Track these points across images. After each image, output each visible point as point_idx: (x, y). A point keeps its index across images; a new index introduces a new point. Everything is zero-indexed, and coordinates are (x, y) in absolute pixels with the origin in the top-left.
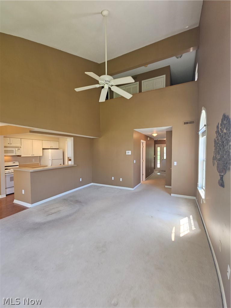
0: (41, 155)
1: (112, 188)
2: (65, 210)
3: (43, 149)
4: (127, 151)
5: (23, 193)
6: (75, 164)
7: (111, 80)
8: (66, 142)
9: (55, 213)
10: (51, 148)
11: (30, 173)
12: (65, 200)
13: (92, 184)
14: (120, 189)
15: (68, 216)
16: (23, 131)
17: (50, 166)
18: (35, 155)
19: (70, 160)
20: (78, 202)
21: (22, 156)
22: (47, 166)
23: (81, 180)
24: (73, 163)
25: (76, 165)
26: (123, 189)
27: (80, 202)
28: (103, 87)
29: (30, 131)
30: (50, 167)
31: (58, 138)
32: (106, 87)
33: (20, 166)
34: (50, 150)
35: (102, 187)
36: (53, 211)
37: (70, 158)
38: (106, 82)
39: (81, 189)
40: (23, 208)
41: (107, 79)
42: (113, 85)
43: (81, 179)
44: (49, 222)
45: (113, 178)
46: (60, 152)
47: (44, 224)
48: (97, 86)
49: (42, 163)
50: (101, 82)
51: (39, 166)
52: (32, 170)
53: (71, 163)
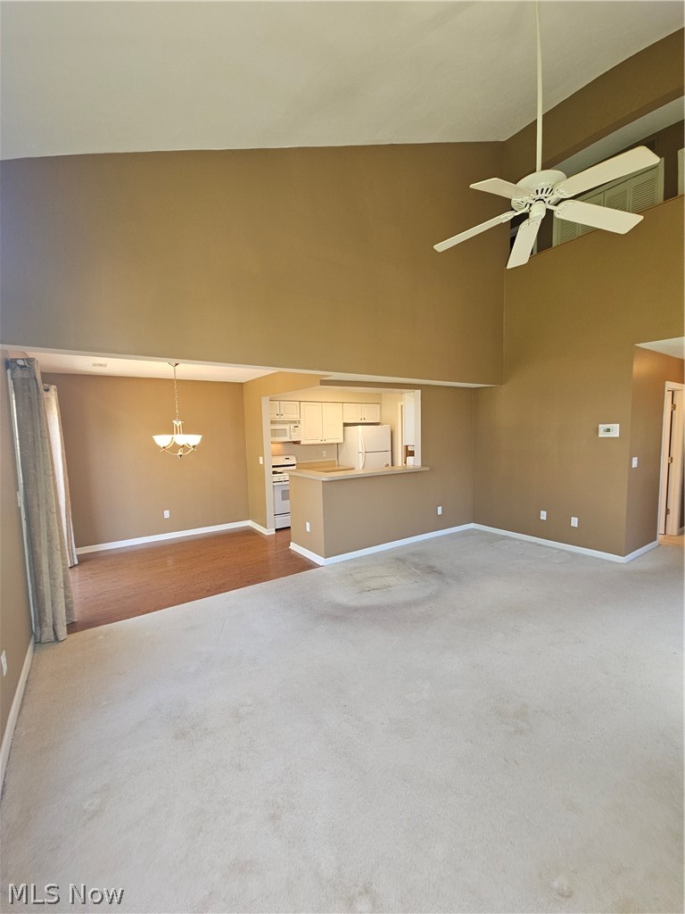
0: (341, 441)
1: (540, 545)
2: (403, 588)
3: (346, 425)
4: (600, 426)
5: (308, 530)
6: (426, 466)
7: (559, 181)
8: (400, 404)
9: (379, 589)
10: (363, 421)
11: (321, 484)
12: (399, 560)
13: (472, 526)
14: (570, 553)
15: (408, 605)
16: (305, 384)
17: (359, 470)
18: (328, 442)
19: (412, 454)
20: (432, 570)
21: (302, 443)
22: (353, 469)
23: (440, 512)
24: (419, 464)
25: (428, 469)
26: (584, 556)
27: (440, 573)
28: (525, 216)
29: (321, 381)
30: (360, 473)
31: (380, 395)
32: (538, 213)
33: (298, 466)
34: (360, 427)
35: (504, 538)
36: (374, 584)
37: (409, 449)
38: (540, 196)
39: (438, 537)
40: (308, 565)
41: (543, 184)
42: (563, 200)
43: (440, 509)
44: (366, 609)
45: (543, 515)
46: (383, 431)
47: (356, 610)
48: (506, 218)
49: (343, 461)
50: (519, 200)
51: (336, 468)
52: (326, 477)
53: (414, 462)
